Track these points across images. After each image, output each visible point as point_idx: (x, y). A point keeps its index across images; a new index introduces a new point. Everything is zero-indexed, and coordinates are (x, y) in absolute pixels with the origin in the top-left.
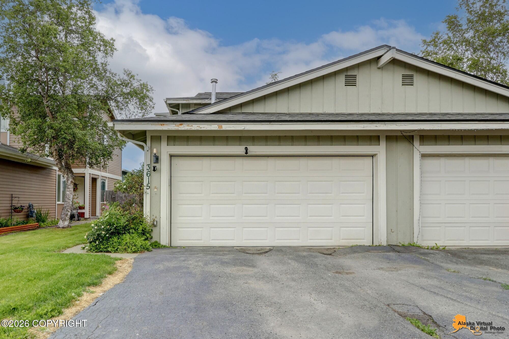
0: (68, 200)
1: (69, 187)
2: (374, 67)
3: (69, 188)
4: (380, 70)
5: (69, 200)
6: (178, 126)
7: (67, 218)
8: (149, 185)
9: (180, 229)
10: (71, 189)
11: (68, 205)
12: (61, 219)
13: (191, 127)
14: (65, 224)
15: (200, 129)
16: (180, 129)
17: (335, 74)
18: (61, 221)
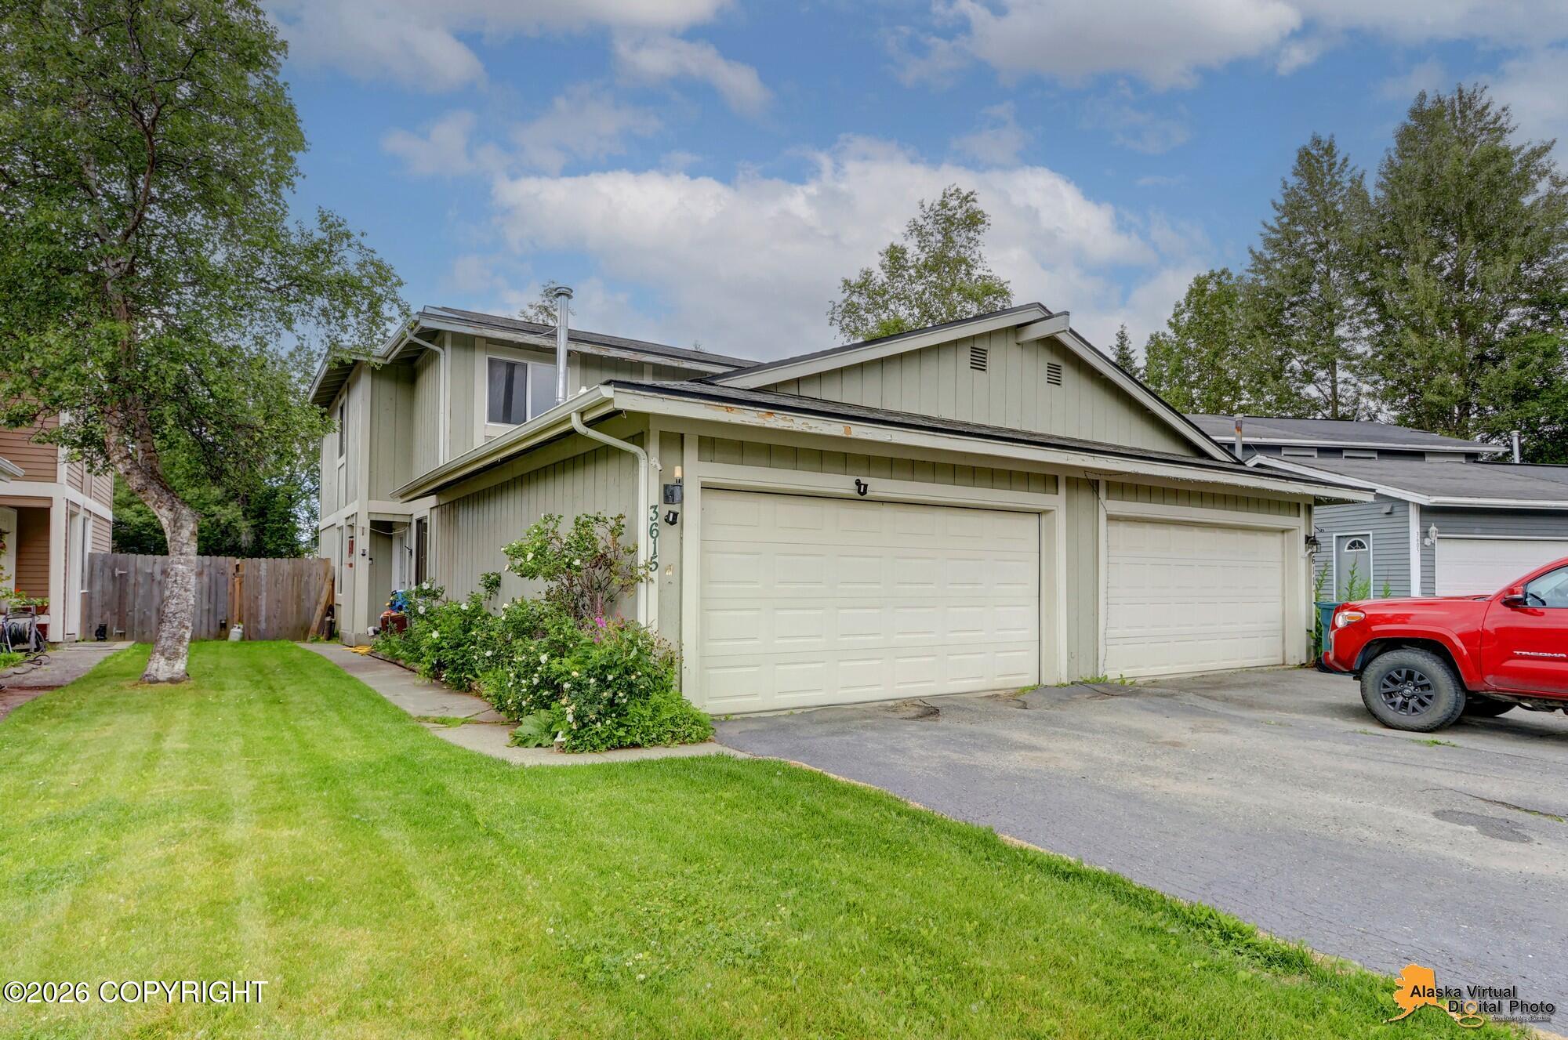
0: (182, 592)
1: (185, 550)
2: (1012, 341)
3: (186, 554)
4: (1019, 347)
5: (186, 590)
6: (763, 417)
7: (181, 649)
8: (656, 560)
9: (711, 672)
10: (191, 557)
11: (184, 606)
12: (162, 654)
13: (791, 424)
14: (176, 667)
15: (808, 431)
16: (767, 425)
17: (956, 343)
18: (163, 661)
